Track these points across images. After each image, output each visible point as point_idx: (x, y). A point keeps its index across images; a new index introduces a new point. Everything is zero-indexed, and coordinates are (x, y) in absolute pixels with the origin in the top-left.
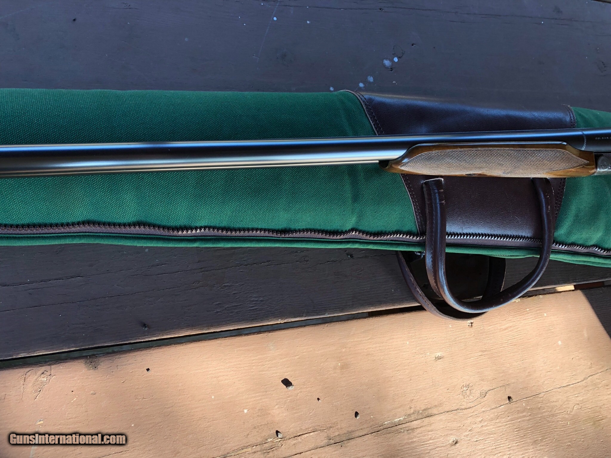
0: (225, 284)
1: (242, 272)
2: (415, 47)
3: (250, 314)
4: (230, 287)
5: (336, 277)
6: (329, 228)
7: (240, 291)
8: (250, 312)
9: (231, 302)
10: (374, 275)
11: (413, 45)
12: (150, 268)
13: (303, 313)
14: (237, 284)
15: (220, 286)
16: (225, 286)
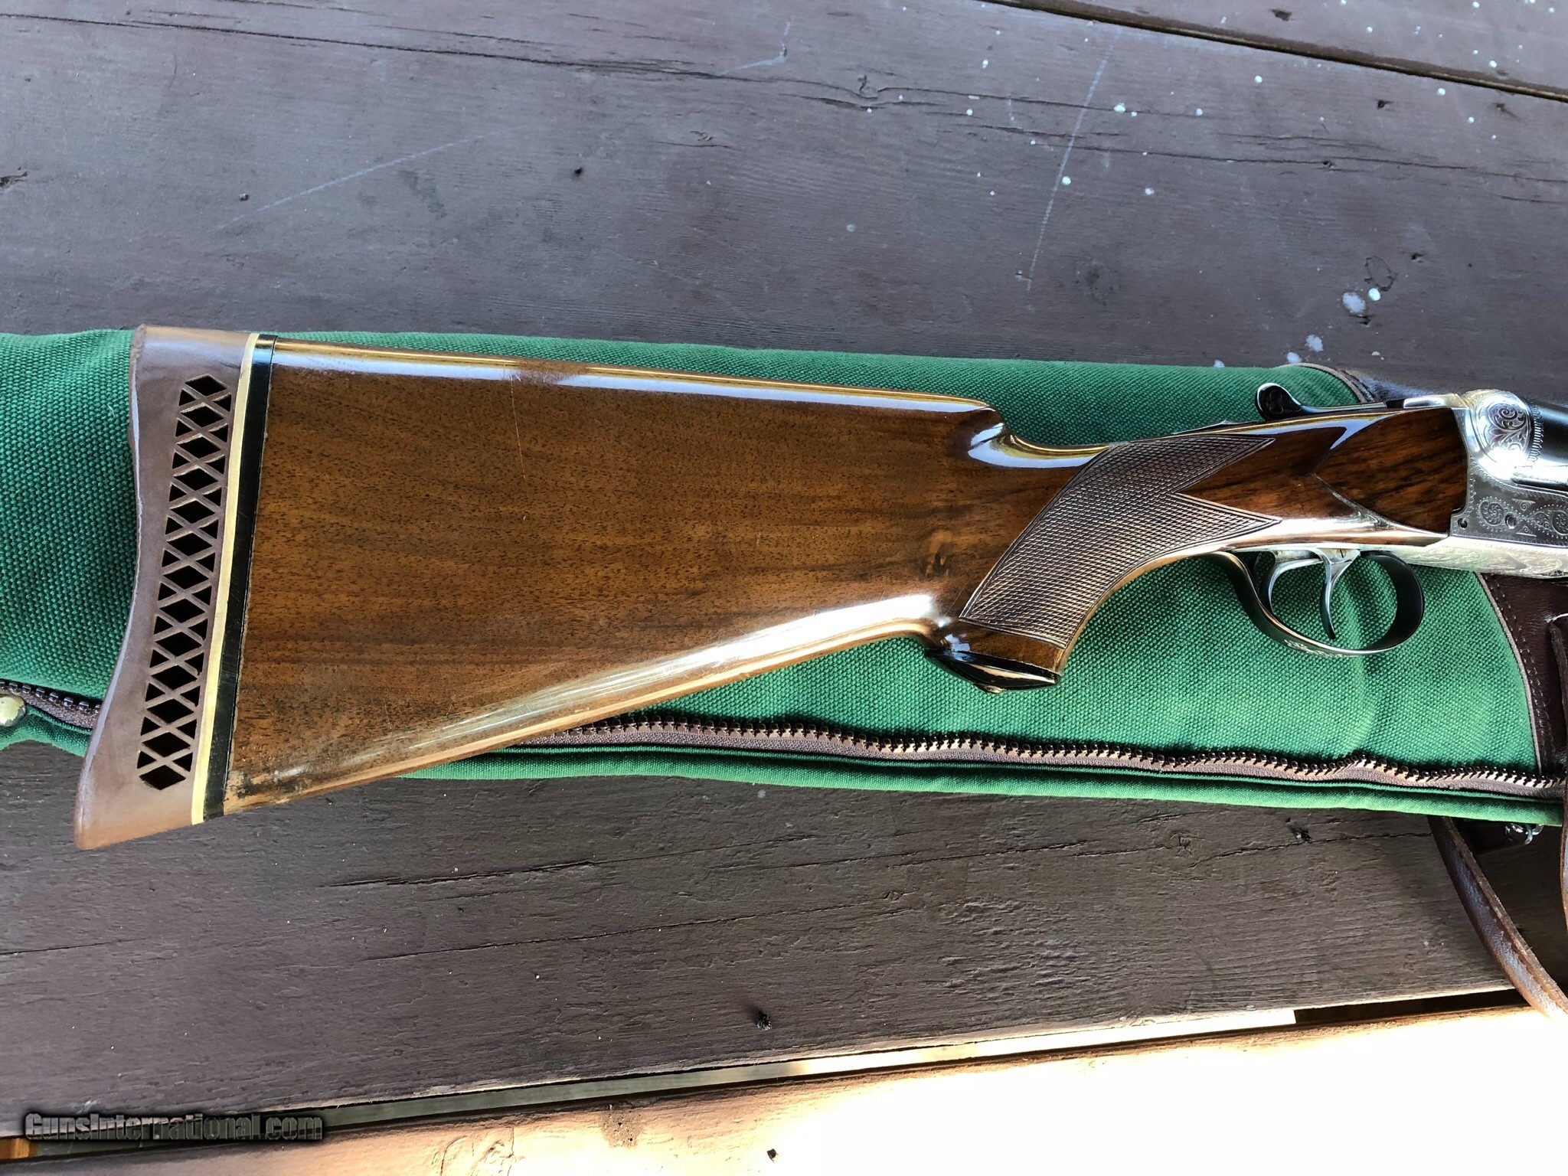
0: (970, 904)
1: (1012, 868)
2: (1421, 262)
3: (1040, 996)
4: (982, 912)
5: (1266, 896)
6: (1296, 746)
7: (1011, 928)
8: (1040, 992)
9: (989, 959)
10: (1371, 894)
11: (1414, 257)
12: (771, 846)
13: (1186, 1001)
14: (1002, 906)
15: (956, 910)
16: (971, 910)
